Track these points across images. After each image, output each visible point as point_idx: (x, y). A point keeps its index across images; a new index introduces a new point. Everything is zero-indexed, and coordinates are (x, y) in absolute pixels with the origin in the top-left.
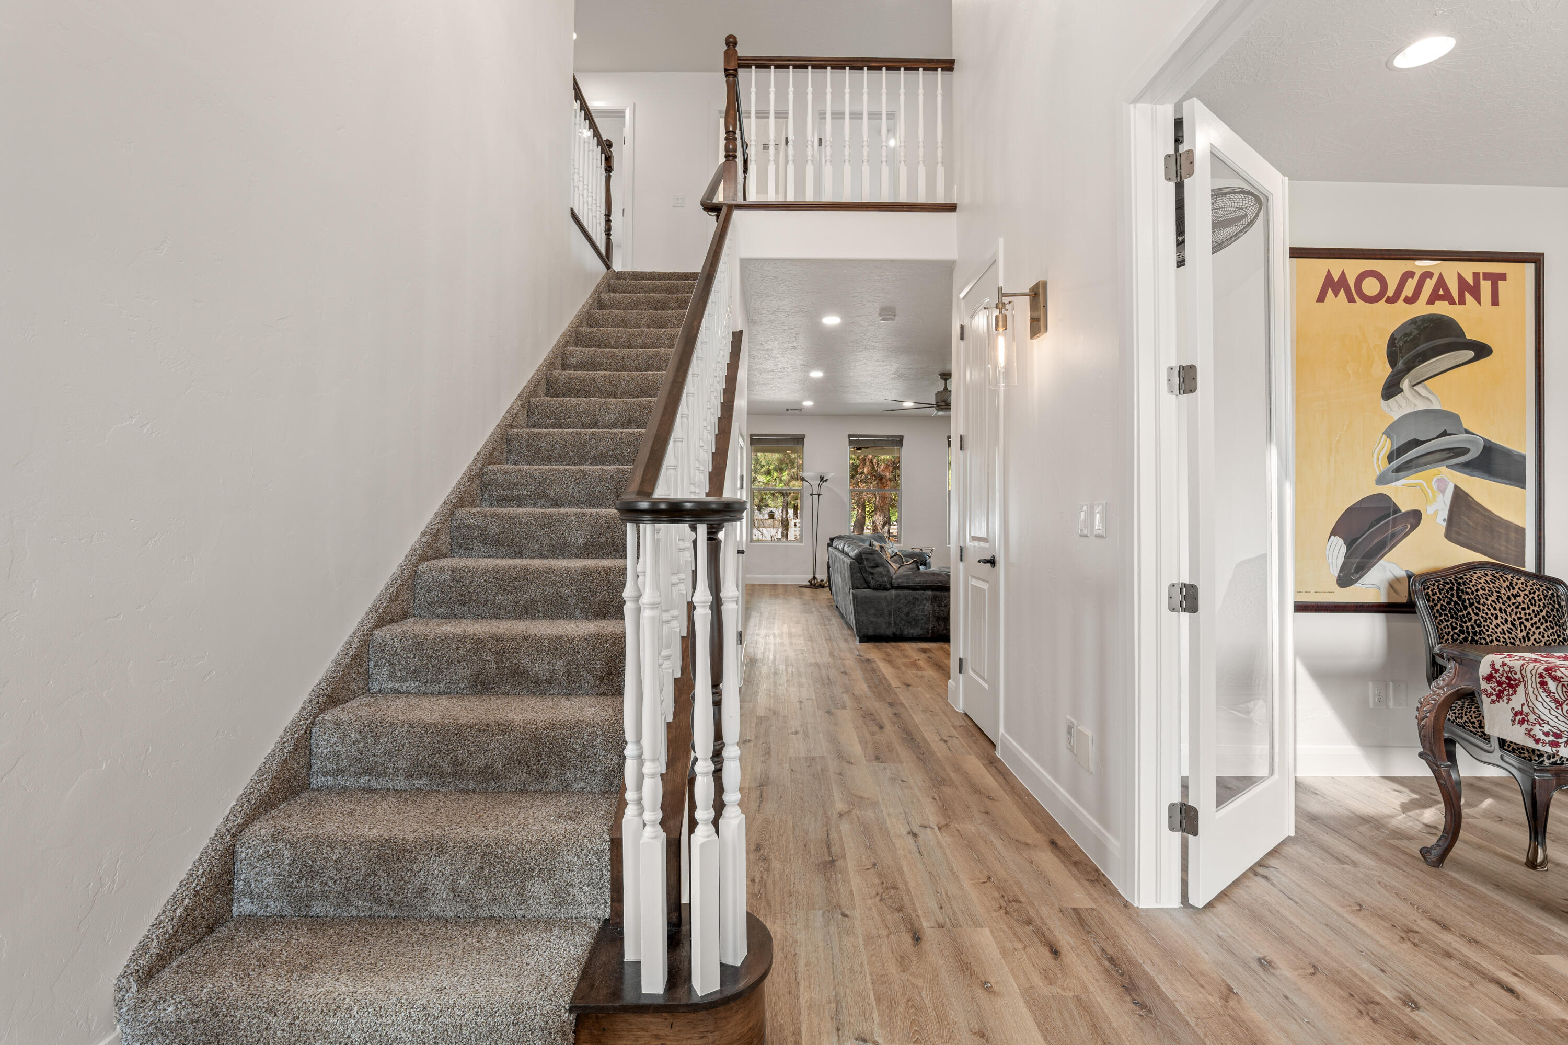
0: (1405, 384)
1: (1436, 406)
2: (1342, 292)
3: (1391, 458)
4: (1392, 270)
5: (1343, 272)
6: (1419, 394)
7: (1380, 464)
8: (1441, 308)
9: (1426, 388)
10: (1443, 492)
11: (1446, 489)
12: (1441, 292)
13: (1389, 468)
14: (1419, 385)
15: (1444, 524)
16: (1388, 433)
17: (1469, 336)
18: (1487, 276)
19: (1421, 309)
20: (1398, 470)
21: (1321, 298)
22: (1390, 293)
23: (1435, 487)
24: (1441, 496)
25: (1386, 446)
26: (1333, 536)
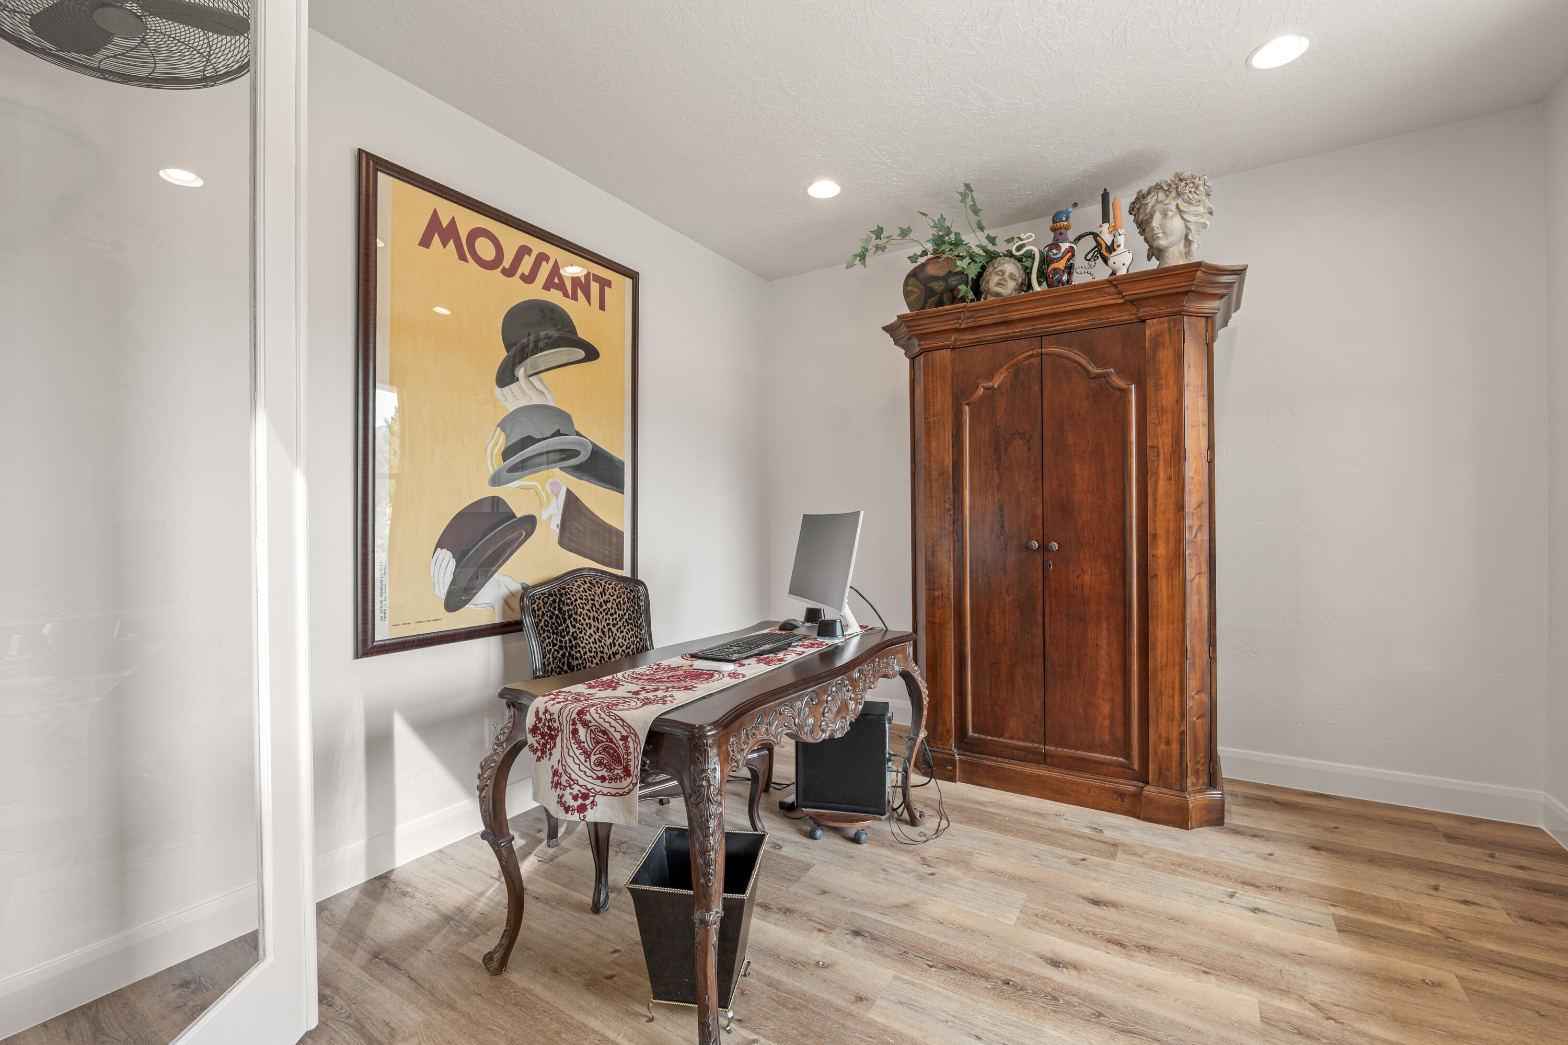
0: (521, 372)
1: (551, 403)
2: (452, 242)
3: (507, 454)
4: (512, 240)
5: (453, 218)
6: (535, 387)
7: (493, 462)
8: (555, 297)
9: (541, 380)
10: (557, 496)
11: (559, 492)
12: (556, 281)
13: (504, 467)
14: (534, 377)
15: (558, 530)
16: (502, 425)
17: (581, 334)
18: (597, 278)
19: (536, 292)
20: (513, 469)
21: (425, 242)
22: (507, 263)
23: (549, 491)
24: (554, 500)
25: (500, 441)
26: (439, 549)
